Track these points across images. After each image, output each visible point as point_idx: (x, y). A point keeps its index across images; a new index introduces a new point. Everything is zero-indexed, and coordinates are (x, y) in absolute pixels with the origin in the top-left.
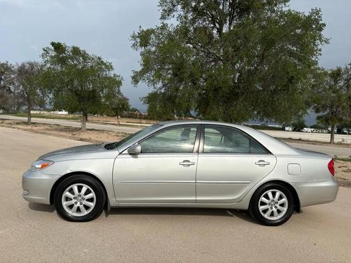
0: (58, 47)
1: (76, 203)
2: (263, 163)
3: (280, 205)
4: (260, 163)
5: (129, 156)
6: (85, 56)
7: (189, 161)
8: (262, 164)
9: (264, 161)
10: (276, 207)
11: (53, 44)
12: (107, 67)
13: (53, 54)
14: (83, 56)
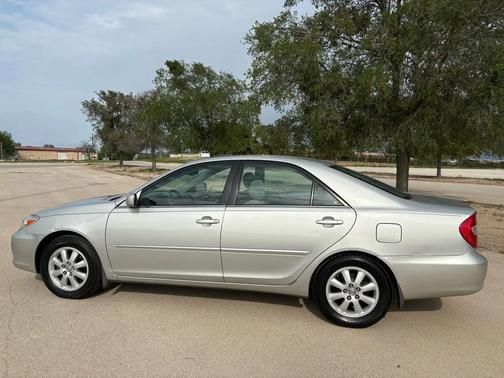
0: (175, 67)
1: (65, 273)
2: (332, 222)
3: (365, 293)
4: (326, 222)
5: (128, 210)
6: (211, 75)
7: (210, 218)
8: (329, 222)
9: (332, 219)
10: (357, 297)
11: (168, 63)
12: (238, 87)
13: (169, 77)
14: (208, 75)
